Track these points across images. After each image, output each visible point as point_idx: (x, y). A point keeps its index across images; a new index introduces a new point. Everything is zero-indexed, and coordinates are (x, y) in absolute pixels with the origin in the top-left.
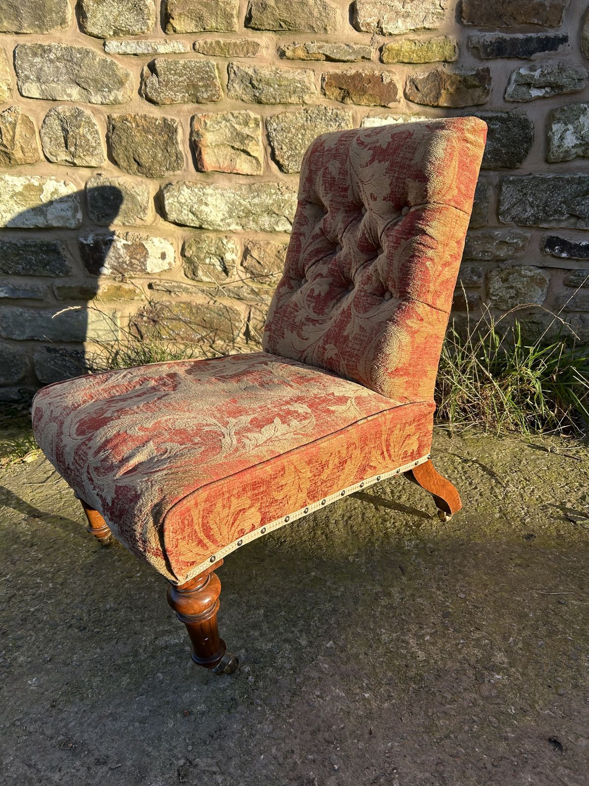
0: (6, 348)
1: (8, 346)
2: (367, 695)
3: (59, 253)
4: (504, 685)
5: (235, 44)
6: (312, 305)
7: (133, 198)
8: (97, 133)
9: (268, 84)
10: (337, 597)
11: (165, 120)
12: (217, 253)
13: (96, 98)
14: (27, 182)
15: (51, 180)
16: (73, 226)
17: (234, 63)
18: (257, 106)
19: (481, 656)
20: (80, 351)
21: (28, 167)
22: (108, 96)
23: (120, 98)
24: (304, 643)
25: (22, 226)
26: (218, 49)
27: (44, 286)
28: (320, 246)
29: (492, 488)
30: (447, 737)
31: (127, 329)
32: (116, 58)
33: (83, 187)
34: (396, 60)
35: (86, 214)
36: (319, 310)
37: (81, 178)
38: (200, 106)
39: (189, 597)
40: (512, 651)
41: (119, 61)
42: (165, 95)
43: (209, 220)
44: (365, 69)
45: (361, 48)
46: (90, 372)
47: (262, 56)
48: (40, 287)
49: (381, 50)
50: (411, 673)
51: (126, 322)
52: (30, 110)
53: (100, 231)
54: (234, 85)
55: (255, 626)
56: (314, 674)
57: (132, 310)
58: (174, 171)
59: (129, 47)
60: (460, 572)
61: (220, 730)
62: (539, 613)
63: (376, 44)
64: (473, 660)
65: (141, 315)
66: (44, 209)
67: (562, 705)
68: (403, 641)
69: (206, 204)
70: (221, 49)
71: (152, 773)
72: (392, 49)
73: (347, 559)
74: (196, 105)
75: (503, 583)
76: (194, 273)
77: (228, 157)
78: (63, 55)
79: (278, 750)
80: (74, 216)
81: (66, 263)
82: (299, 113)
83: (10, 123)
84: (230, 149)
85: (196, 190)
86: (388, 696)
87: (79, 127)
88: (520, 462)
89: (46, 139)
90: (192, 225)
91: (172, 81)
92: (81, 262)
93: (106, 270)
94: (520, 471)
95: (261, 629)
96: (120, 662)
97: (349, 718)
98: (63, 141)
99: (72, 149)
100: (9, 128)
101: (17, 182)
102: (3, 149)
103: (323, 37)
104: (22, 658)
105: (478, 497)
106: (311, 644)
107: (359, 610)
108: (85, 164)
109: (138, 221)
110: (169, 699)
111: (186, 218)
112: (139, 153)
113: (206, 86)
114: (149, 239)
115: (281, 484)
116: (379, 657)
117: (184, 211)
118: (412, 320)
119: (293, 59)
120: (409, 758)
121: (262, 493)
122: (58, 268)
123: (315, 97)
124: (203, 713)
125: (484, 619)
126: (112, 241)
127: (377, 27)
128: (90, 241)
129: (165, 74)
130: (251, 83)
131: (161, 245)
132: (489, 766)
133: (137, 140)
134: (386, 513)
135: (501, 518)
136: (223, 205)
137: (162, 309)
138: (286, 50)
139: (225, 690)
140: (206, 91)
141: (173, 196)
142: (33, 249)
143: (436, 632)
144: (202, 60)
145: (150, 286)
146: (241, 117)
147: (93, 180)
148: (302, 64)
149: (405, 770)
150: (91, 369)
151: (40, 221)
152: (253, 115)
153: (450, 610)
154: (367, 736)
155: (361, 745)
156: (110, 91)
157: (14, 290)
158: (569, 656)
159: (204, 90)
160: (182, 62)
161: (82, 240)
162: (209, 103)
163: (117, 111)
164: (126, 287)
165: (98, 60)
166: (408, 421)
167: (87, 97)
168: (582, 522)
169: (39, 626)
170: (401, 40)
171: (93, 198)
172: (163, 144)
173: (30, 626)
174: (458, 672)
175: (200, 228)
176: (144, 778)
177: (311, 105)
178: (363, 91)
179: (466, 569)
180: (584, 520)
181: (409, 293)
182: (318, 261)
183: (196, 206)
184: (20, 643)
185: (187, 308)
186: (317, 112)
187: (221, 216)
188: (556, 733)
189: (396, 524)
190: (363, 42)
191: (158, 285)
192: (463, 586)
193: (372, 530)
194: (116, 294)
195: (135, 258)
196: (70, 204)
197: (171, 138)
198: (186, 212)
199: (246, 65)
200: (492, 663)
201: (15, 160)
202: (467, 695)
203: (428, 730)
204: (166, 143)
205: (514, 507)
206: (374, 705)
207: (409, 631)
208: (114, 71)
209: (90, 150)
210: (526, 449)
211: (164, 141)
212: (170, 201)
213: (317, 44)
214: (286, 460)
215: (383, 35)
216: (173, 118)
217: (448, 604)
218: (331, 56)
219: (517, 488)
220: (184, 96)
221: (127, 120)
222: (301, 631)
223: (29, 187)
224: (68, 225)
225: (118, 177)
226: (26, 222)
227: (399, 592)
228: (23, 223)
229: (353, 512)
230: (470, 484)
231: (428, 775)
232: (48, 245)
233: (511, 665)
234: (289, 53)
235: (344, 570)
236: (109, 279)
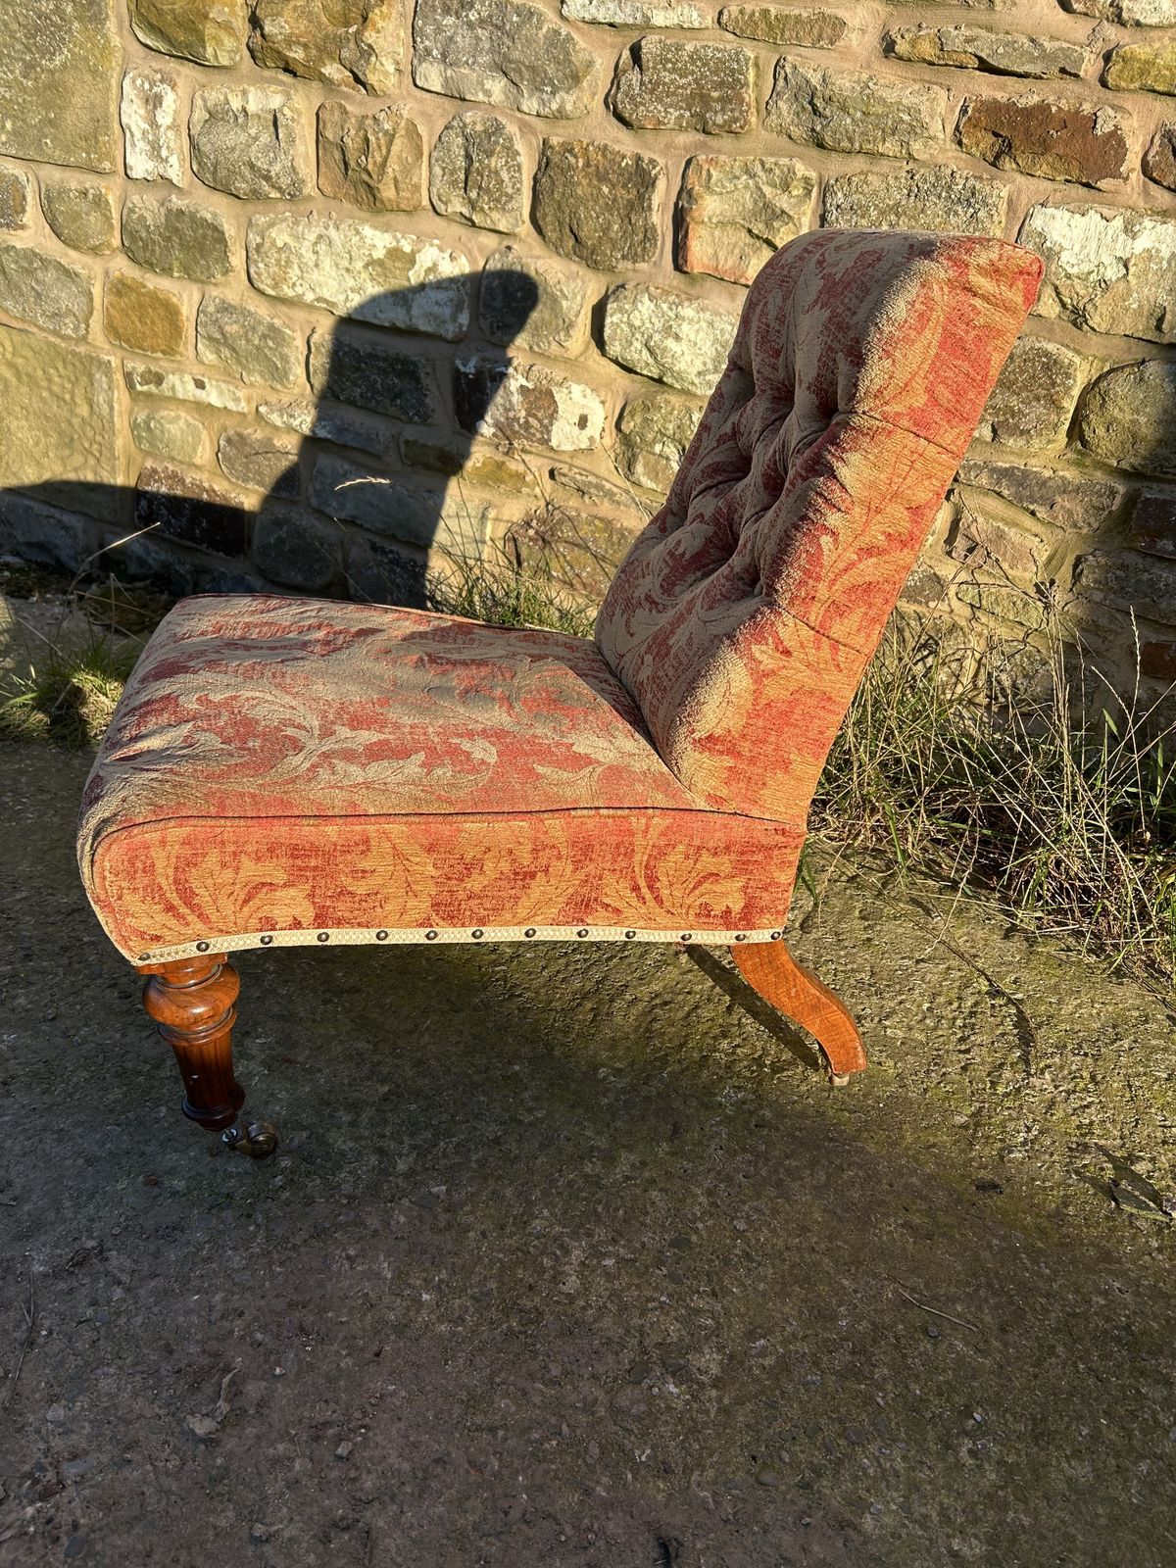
0: (313, 526)
1: (316, 523)
2: (426, 1297)
3: (418, 380)
4: (669, 1408)
5: (798, 19)
6: (666, 571)
7: (555, 301)
8: (519, 170)
9: (844, 108)
10: (521, 1122)
11: (638, 159)
12: (677, 436)
13: (531, 104)
14: (394, 244)
15: (432, 245)
16: (450, 336)
17: (789, 58)
18: (815, 152)
19: (675, 1340)
20: (420, 563)
21: (402, 217)
22: (550, 101)
23: (569, 107)
24: (402, 1166)
25: (372, 320)
26: (764, 26)
27: (387, 434)
28: (724, 459)
29: (1002, 1065)
30: (492, 1430)
31: (500, 544)
32: (578, 29)
33: (480, 268)
34: (1137, 85)
35: (475, 317)
36: (669, 586)
37: (481, 249)
38: (708, 139)
39: (162, 993)
40: (741, 1363)
41: (582, 34)
42: (647, 111)
43: (676, 368)
44: (1059, 97)
45: (1062, 49)
46: (429, 605)
47: (848, 47)
48: (381, 433)
49: (1107, 58)
50: (526, 1303)
51: (501, 531)
52: (423, 113)
53: (491, 353)
54: (780, 103)
55: (354, 1107)
56: (374, 1223)
57: (514, 510)
58: (635, 262)
59: (602, 10)
60: (779, 1184)
61: (174, 1229)
62: (864, 1326)
63: (1100, 44)
64: (655, 1338)
65: (528, 524)
66: (410, 296)
67: (744, 1501)
68: (562, 1247)
69: (677, 338)
70: (770, 27)
71: (44, 1238)
72: (1133, 58)
73: (596, 1070)
74: (701, 137)
75: (846, 1242)
76: (630, 466)
77: (737, 251)
78: (490, 16)
79: (224, 1300)
80: (454, 319)
81: (427, 400)
82: (896, 178)
83: (386, 133)
84: (744, 234)
85: (665, 306)
86: (460, 1317)
87: (489, 154)
88: (1113, 1042)
89: (438, 170)
90: (645, 372)
91: (665, 84)
92: (450, 404)
93: (486, 429)
94: (1096, 1058)
95: (358, 1115)
96: (130, 1065)
97: (365, 1315)
98: (462, 176)
99: (473, 195)
100: (382, 142)
101: (378, 240)
102: (365, 177)
103: (983, 17)
104: (22, 1001)
105: (953, 1070)
106: (410, 1174)
107: (539, 1161)
108: (489, 224)
109: (555, 348)
110: (149, 1149)
111: (636, 356)
112: (579, 219)
113: (724, 100)
114: (566, 385)
115: (360, 866)
116: (500, 1251)
117: (635, 343)
118: (764, 648)
119: (910, 60)
120: (402, 1425)
121: (315, 868)
122: (413, 407)
123: (938, 148)
124: (174, 1193)
125: (742, 1284)
126: (503, 376)
127: (1111, 5)
128: (470, 369)
129: (654, 68)
130: (811, 103)
131: (583, 401)
132: (515, 1514)
133: (579, 192)
134: (739, 1025)
135: (965, 1127)
136: (709, 344)
137: (561, 522)
138: (899, 40)
139: (230, 1176)
140: (723, 110)
141: (621, 310)
142: (381, 364)
143: (634, 1261)
144: (728, 47)
145: (552, 474)
146: (777, 172)
147: (497, 256)
148: (928, 73)
149: (379, 1438)
150: (432, 599)
151: (399, 318)
152: (801, 169)
153: (694, 1238)
154: (368, 1355)
155: (346, 1363)
156: (553, 93)
157: (341, 430)
158: (845, 1429)
159: (719, 108)
160: (689, 47)
161: (458, 363)
162: (725, 135)
163: (560, 131)
164: (513, 466)
165: (544, 30)
166: (711, 844)
167: (515, 99)
168: (1134, 1211)
169: (77, 966)
170: (1160, 39)
171: (490, 290)
172: (625, 207)
173: (65, 961)
174: (609, 1342)
175: (660, 381)
176: (28, 1237)
177: (924, 164)
178: (1044, 146)
179: (795, 1185)
180: (1148, 1208)
181: (777, 591)
182: (708, 488)
183: (657, 337)
184: (33, 978)
185: (605, 531)
186: (933, 179)
187: (698, 366)
188: (687, 1539)
189: (739, 1051)
190: (1072, 36)
191: (564, 475)
192: (757, 1210)
193: (686, 1042)
194: (495, 475)
195: (535, 416)
196: (451, 294)
197: (641, 197)
198: (638, 345)
199: (810, 64)
200: (682, 1362)
201: (382, 202)
202: (588, 1389)
203: (472, 1402)
204: (631, 205)
205: (1011, 1119)
206: (424, 1316)
207: (590, 1235)
208: (568, 53)
209: (502, 200)
210: (1156, 1021)
211: (629, 201)
212: (615, 319)
213: (965, 31)
214: (375, 827)
215: (1122, 23)
216: (655, 157)
217: (700, 1226)
218: (990, 60)
219: (1056, 1087)
220: (682, 116)
221: (571, 151)
222: (414, 1147)
223: (394, 253)
224: (442, 332)
225: (539, 257)
226: (380, 315)
227: (633, 1165)
228: (375, 316)
229: (681, 997)
230: (962, 1040)
231: (406, 1466)
232: (405, 362)
233: (717, 1383)
234: (902, 47)
235: (573, 1086)
236: (489, 444)
